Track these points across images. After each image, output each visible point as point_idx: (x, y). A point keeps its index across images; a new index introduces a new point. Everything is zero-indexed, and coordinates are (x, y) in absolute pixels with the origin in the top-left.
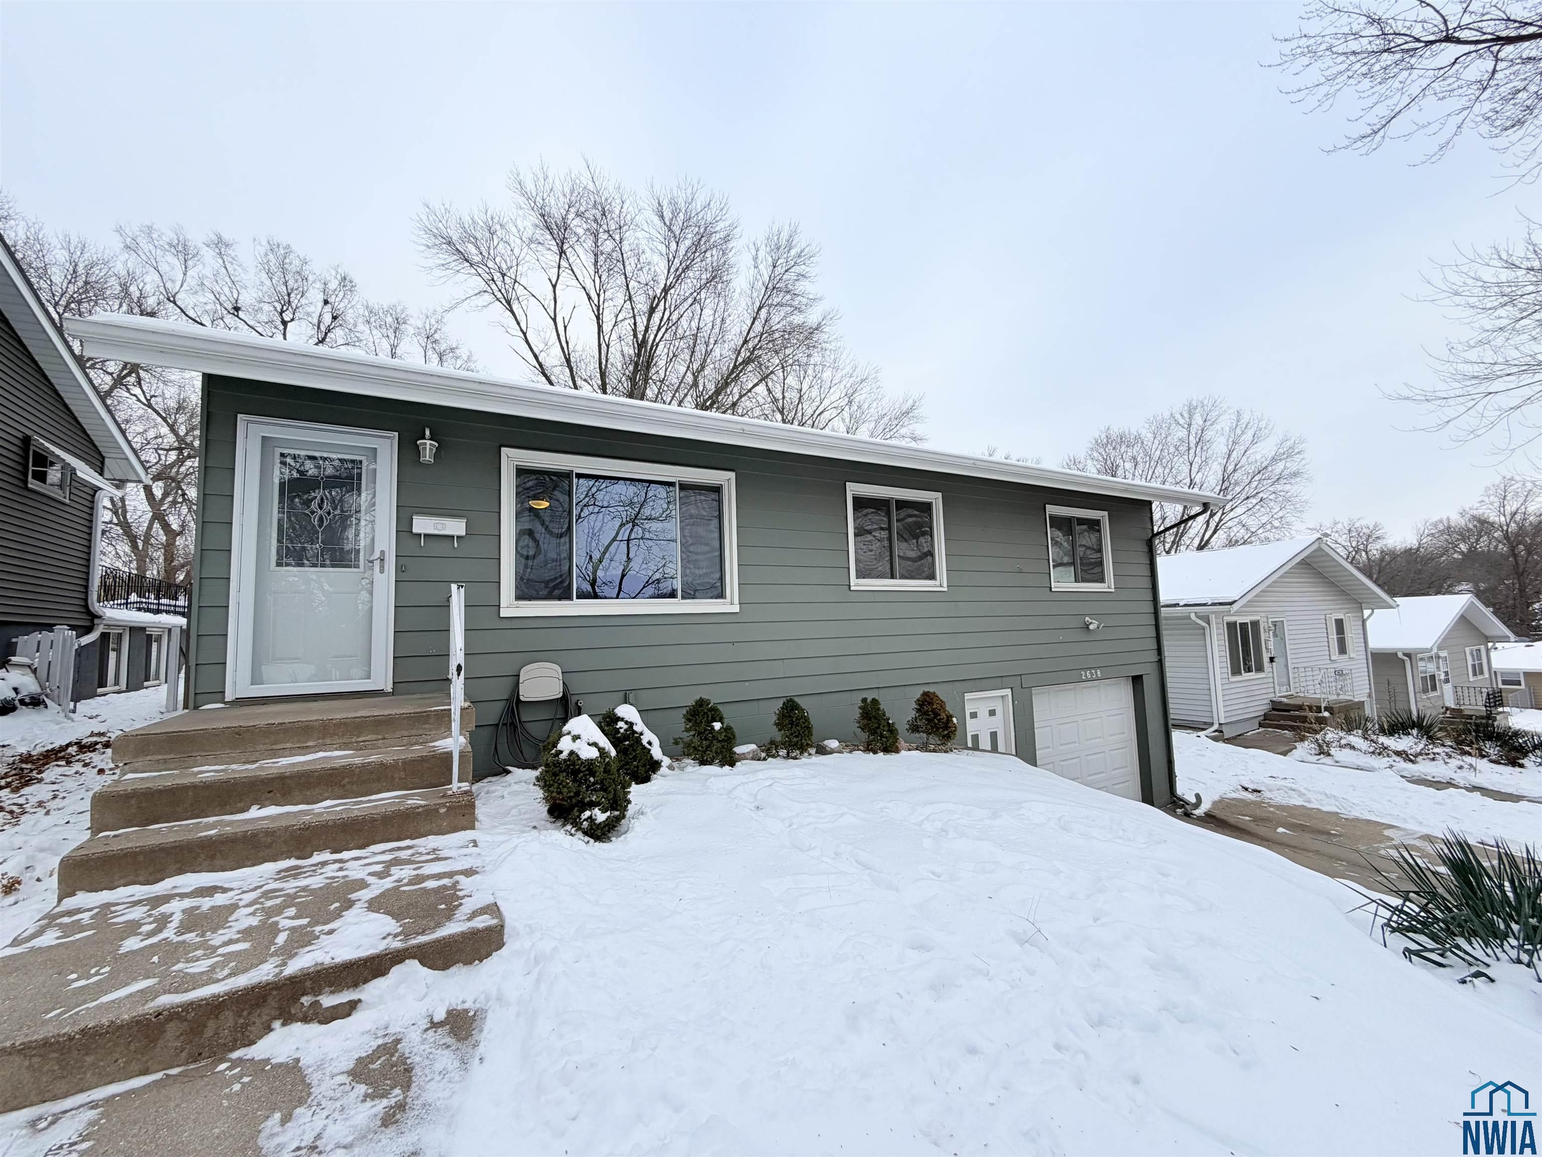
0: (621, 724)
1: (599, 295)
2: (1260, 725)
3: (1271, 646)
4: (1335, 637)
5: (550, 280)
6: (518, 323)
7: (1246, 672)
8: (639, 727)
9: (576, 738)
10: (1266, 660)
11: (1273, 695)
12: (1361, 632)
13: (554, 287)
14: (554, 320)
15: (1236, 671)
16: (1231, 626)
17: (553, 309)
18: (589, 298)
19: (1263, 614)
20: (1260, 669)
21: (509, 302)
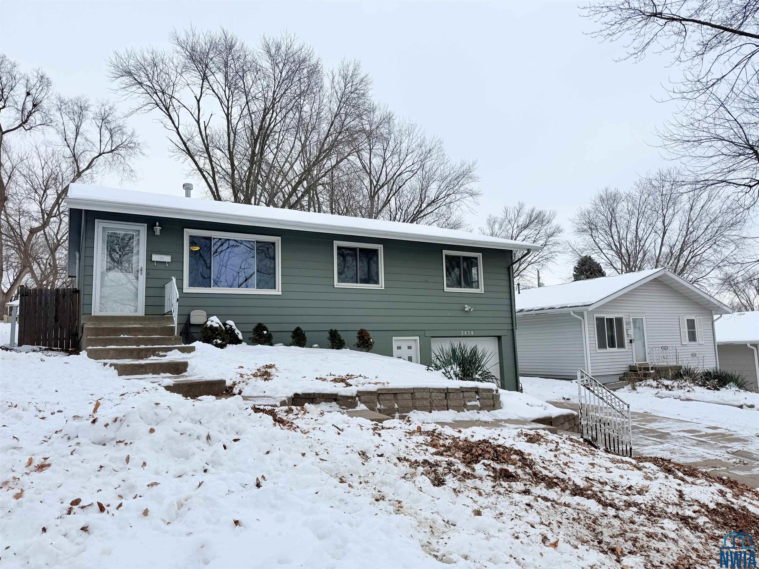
0: (227, 326)
1: (228, 101)
2: (620, 379)
3: (631, 332)
4: (686, 330)
5: (196, 97)
6: (173, 123)
7: (610, 347)
8: (234, 327)
9: (212, 321)
10: (626, 341)
11: (632, 363)
12: (711, 328)
13: (198, 101)
14: (198, 122)
15: (602, 345)
16: (600, 321)
17: (197, 115)
18: (221, 103)
19: (626, 314)
20: (621, 345)
21: (167, 109)
